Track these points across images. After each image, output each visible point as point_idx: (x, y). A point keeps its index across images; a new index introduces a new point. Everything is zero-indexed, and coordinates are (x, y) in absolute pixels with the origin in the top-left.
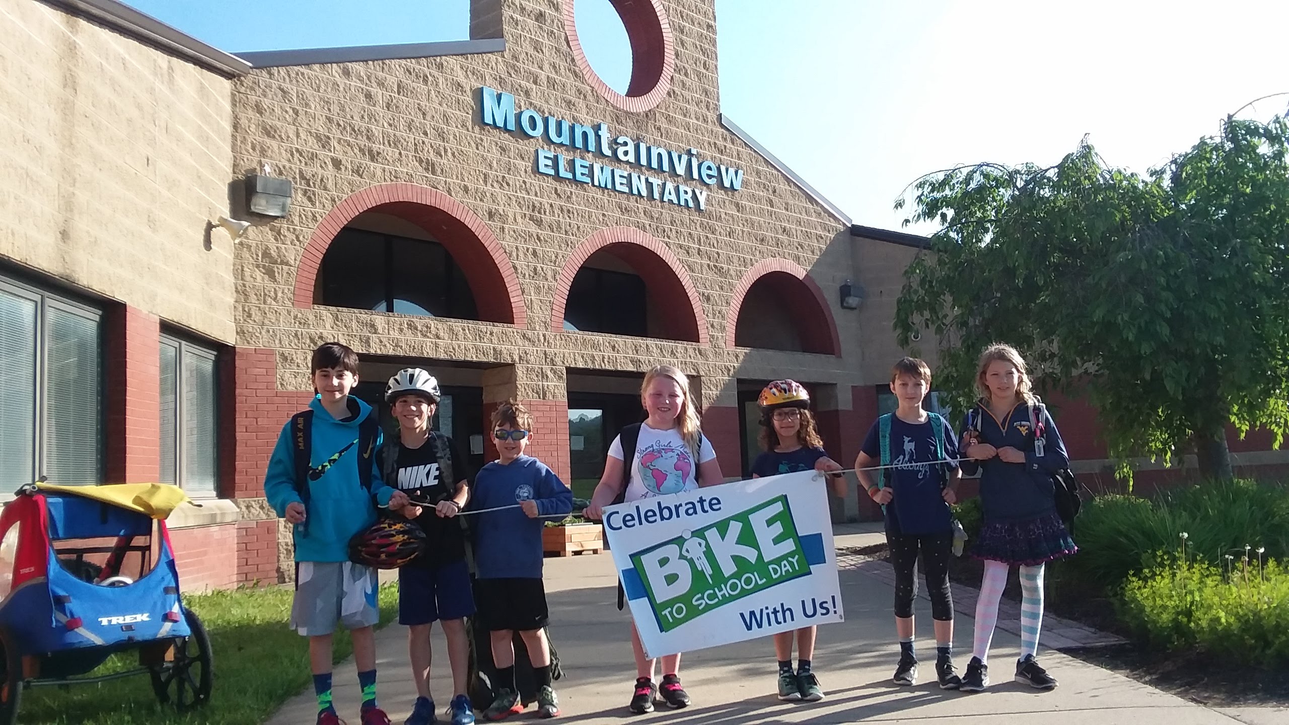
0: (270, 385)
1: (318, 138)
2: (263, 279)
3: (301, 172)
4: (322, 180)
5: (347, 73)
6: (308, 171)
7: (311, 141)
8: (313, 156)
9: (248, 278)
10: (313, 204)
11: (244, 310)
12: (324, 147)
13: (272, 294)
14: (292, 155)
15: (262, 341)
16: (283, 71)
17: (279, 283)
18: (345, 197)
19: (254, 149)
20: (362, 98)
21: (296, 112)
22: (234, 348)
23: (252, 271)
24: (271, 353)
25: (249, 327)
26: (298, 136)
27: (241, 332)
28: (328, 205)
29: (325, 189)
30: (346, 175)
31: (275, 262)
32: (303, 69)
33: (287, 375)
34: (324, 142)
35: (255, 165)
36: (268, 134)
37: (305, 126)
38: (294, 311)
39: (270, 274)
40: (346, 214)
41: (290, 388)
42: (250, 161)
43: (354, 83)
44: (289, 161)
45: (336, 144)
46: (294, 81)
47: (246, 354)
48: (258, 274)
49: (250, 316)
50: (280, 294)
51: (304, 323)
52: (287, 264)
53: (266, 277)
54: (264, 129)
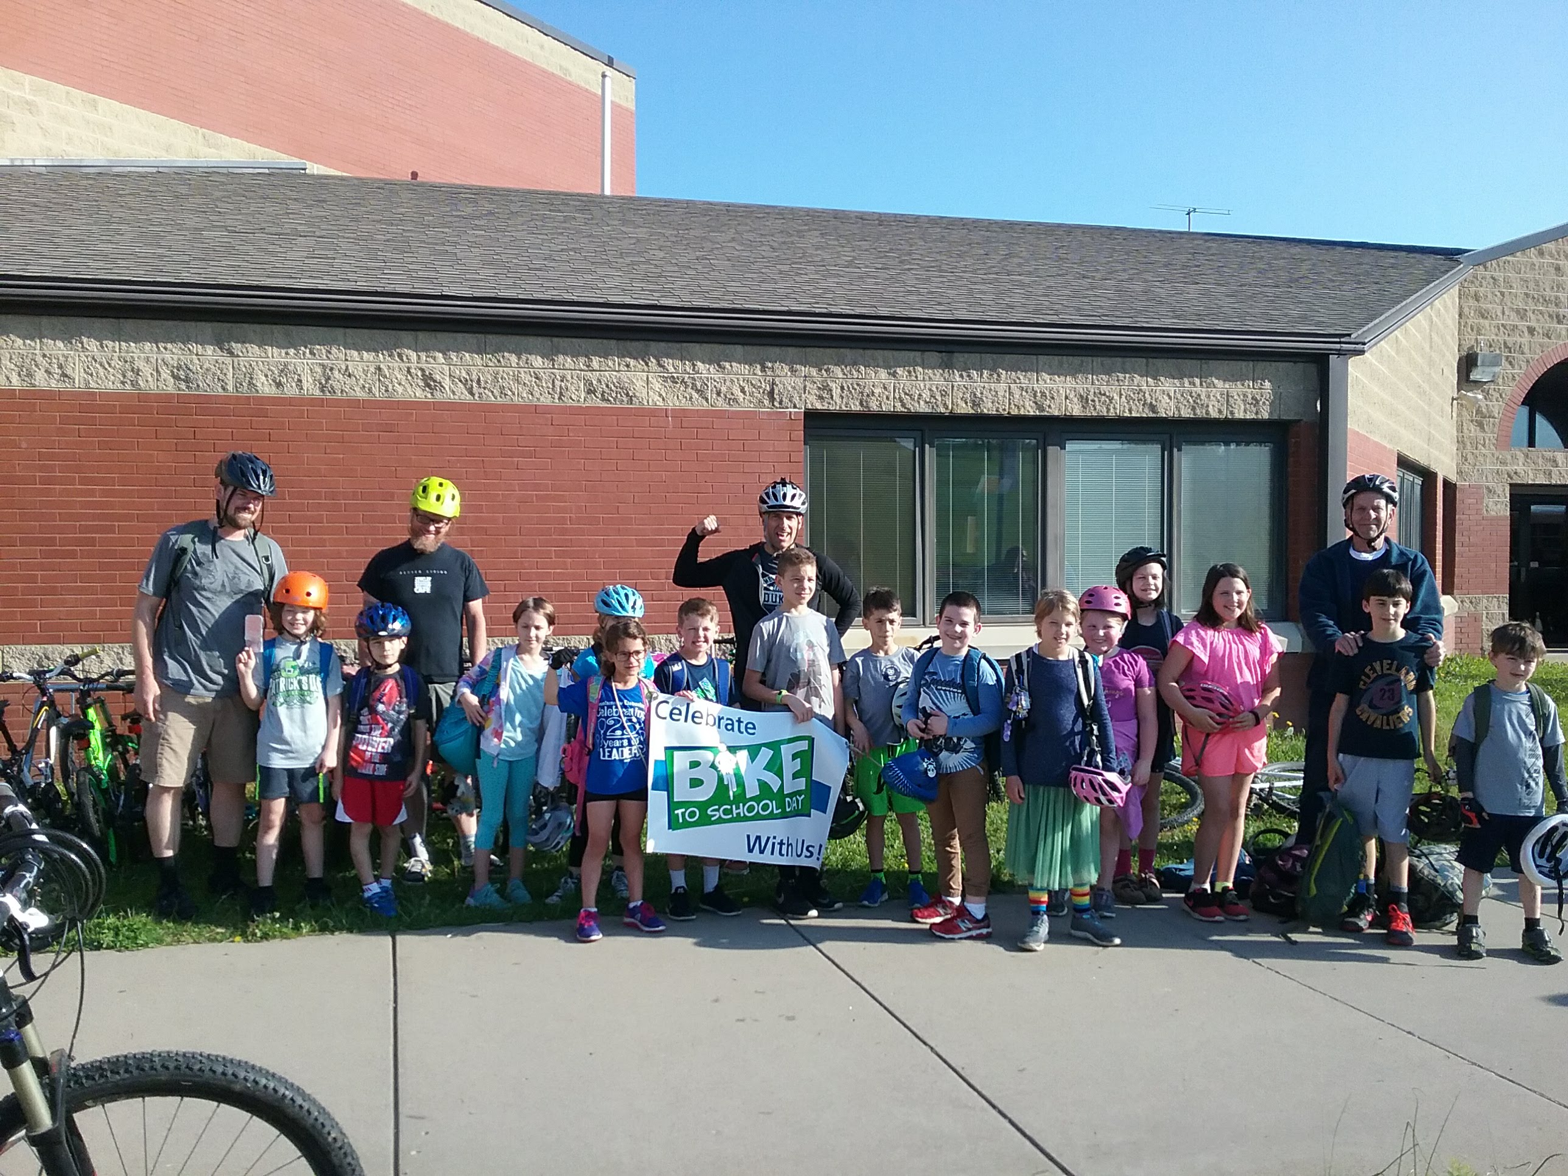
0: (1478, 511)
1: (1518, 312)
2: (1475, 430)
3: (1505, 343)
4: (1520, 347)
5: (1541, 253)
6: (1510, 341)
7: (1513, 315)
8: (1515, 327)
9: (1465, 431)
10: (1513, 366)
11: (1462, 456)
12: (1522, 318)
13: (1482, 442)
14: (1499, 329)
15: (1474, 480)
16: (1494, 263)
17: (1486, 433)
18: (1537, 357)
19: (1472, 330)
20: (1552, 270)
21: (1502, 294)
22: (1455, 485)
23: (1468, 426)
24: (1480, 487)
25: (1466, 468)
26: (1503, 313)
27: (1460, 473)
28: (1524, 365)
29: (1523, 353)
30: (1539, 339)
31: (1485, 417)
32: (1509, 258)
33: (1491, 503)
34: (1522, 314)
35: (1473, 342)
36: (1483, 317)
37: (1509, 304)
38: (1497, 454)
39: (1481, 425)
40: (1537, 372)
41: (1493, 513)
42: (1470, 340)
43: (1547, 260)
44: (1497, 335)
45: (1531, 315)
46: (1502, 270)
47: (1463, 490)
48: (1472, 428)
49: (1466, 460)
50: (1487, 441)
51: (1504, 463)
52: (1494, 417)
53: (1478, 428)
54: (1480, 312)
